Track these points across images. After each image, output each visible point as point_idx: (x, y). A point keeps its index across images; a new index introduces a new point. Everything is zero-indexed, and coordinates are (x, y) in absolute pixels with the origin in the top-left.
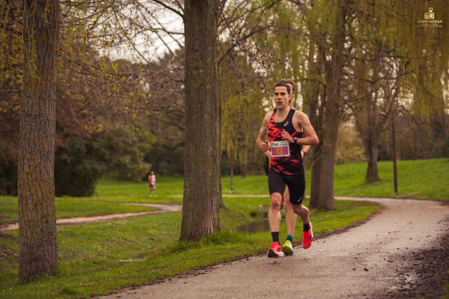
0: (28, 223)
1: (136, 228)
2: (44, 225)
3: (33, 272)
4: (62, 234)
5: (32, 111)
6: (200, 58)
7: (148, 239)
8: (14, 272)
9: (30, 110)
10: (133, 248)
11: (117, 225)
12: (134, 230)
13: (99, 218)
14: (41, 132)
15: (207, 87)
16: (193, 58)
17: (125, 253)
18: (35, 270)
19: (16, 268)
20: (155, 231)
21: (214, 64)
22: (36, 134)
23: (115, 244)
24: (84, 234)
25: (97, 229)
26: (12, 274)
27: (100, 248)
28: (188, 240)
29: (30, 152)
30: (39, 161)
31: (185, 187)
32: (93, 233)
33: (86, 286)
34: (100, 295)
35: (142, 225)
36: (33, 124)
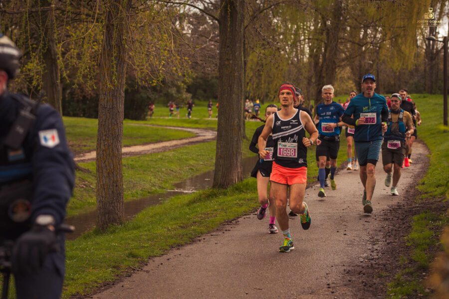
0: (103, 186)
1: (179, 159)
2: (115, 188)
3: (107, 222)
4: (126, 167)
5: (107, 105)
6: (230, 52)
7: (189, 169)
8: (91, 201)
9: (106, 104)
10: (177, 178)
11: (166, 157)
12: (178, 161)
13: (152, 146)
14: (113, 121)
15: (236, 74)
16: (225, 52)
17: (172, 182)
18: (108, 221)
19: (91, 197)
20: (194, 162)
21: (241, 56)
22: (110, 122)
23: (164, 175)
24: (142, 166)
25: (151, 160)
26: (89, 202)
27: (153, 180)
28: (219, 188)
29: (105, 135)
30: (112, 141)
31: (217, 148)
32: (148, 165)
33: (145, 247)
34: (155, 256)
35: (185, 157)
36: (108, 114)
